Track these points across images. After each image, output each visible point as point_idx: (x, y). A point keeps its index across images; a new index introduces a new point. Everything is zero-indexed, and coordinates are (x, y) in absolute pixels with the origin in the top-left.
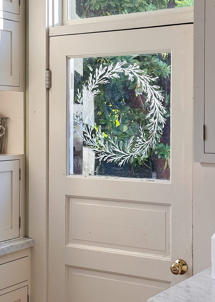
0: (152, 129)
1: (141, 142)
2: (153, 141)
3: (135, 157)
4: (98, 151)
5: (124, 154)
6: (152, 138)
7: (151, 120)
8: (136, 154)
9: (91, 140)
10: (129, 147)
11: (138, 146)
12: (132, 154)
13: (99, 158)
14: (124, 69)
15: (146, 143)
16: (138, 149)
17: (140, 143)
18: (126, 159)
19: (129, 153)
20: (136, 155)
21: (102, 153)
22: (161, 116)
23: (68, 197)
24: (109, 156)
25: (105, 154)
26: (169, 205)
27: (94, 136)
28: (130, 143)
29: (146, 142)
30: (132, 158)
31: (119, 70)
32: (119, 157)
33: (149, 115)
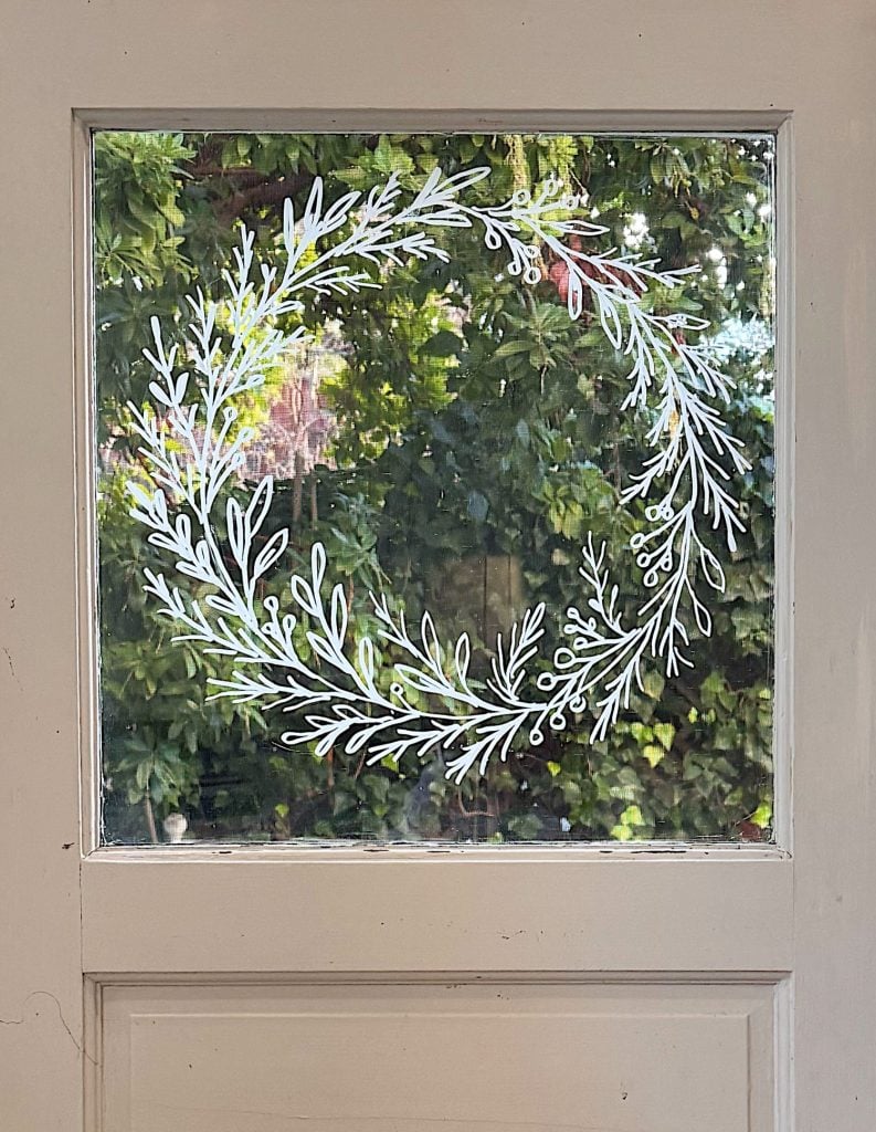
0: (661, 563)
1: (590, 639)
2: (669, 630)
3: (558, 722)
4: (305, 698)
5: (483, 711)
6: (659, 614)
7: (653, 513)
8: (562, 705)
9: (257, 632)
10: (512, 668)
11: (575, 660)
12: (534, 707)
13: (311, 735)
14: (474, 211)
15: (622, 642)
16: (574, 676)
17: (586, 645)
18: (496, 737)
19: (514, 701)
20: (558, 714)
21: (335, 708)
22: (715, 487)
23: (101, 985)
24: (386, 722)
25: (351, 715)
26: (768, 979)
27: (274, 611)
28: (522, 646)
29: (627, 637)
30: (536, 730)
31: (439, 214)
32: (448, 729)
33: (639, 482)
